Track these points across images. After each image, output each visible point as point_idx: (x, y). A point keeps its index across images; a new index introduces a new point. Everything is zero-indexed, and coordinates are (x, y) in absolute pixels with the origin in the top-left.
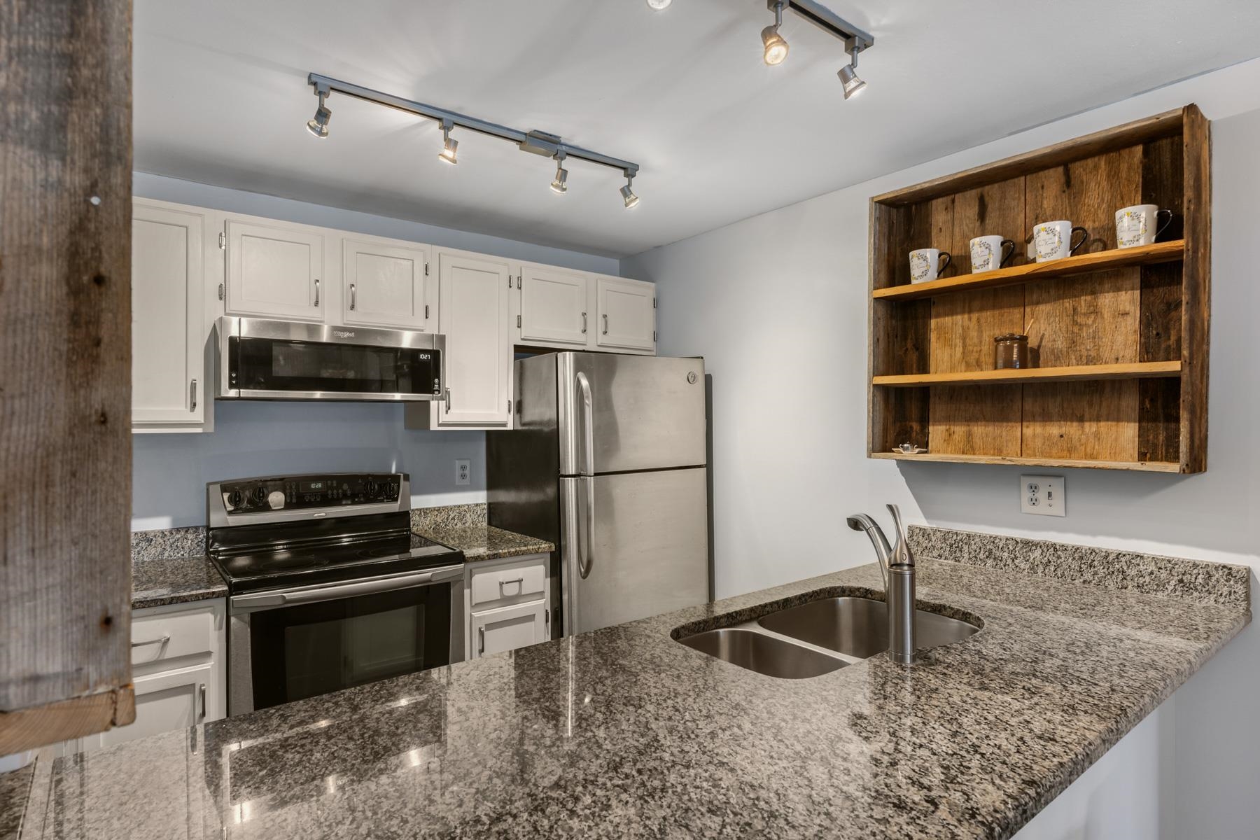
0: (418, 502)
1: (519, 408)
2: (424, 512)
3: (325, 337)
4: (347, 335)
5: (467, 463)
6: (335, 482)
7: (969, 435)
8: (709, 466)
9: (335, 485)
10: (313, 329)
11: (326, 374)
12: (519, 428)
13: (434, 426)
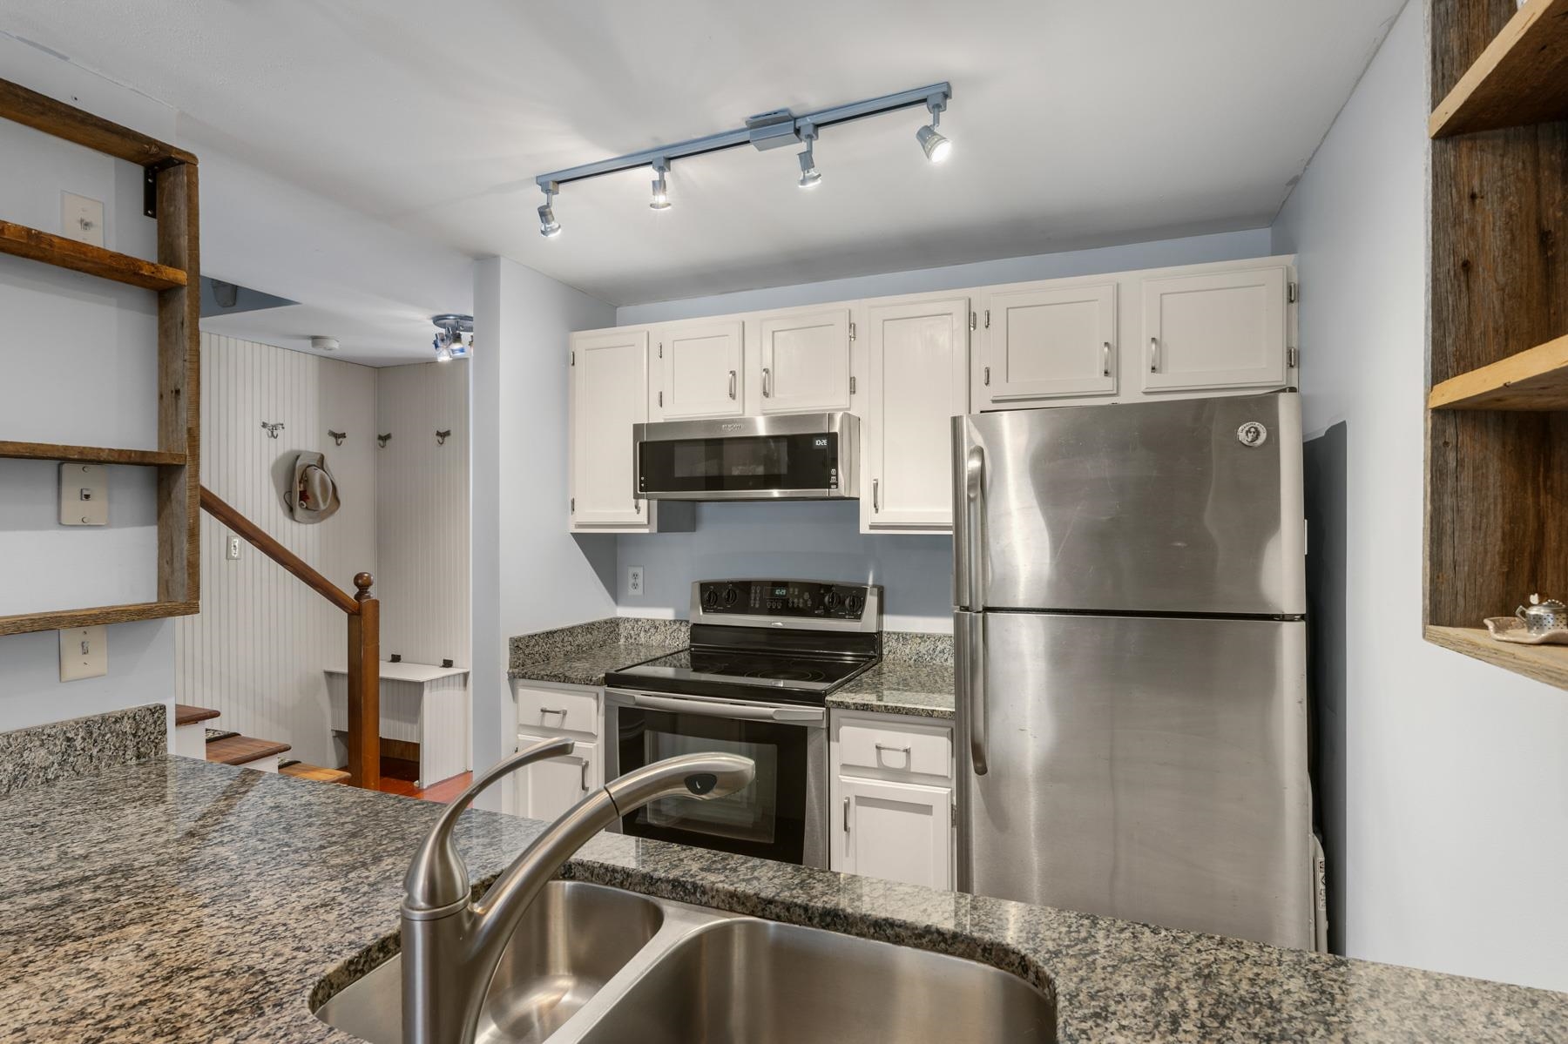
6: (796, 590)
9: (796, 593)
13: (864, 529)
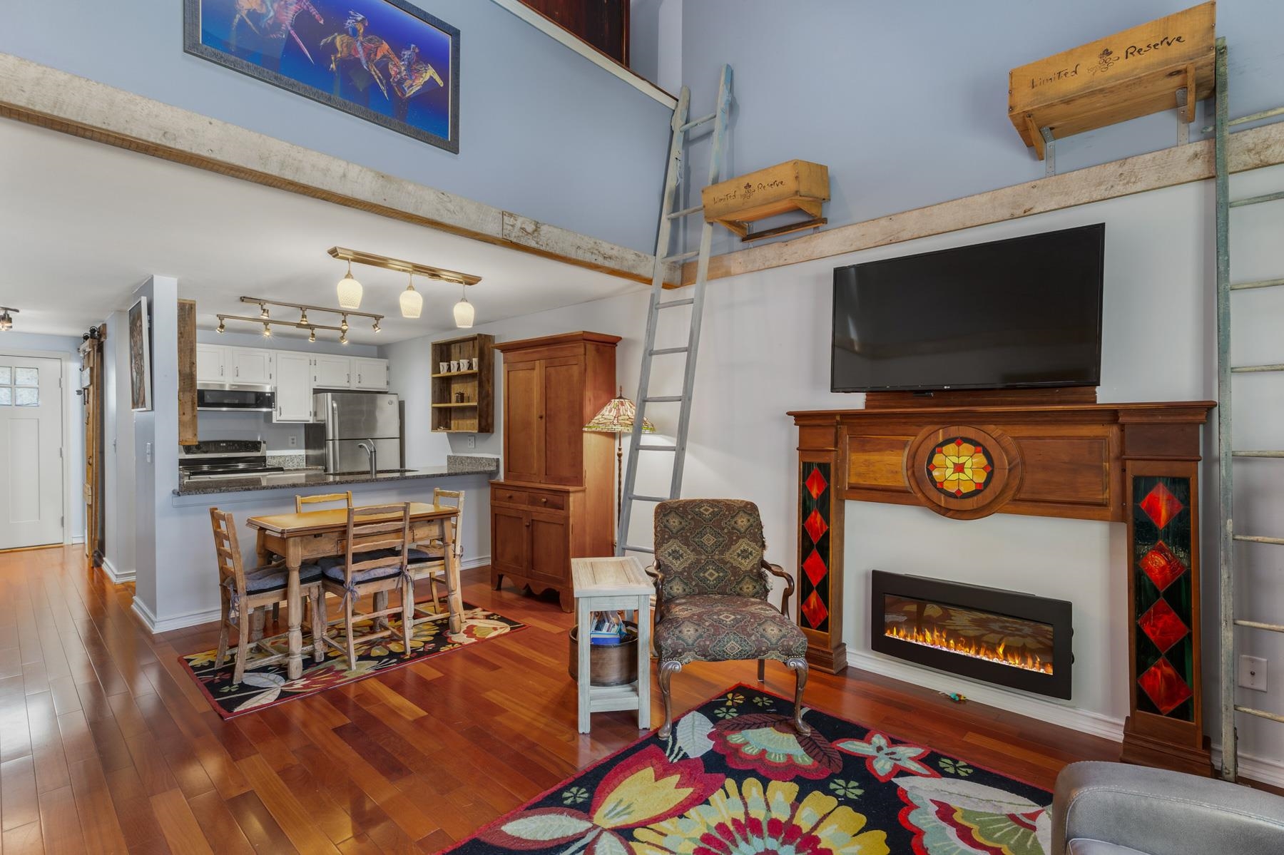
0: (269, 453)
1: (315, 414)
2: (274, 457)
3: (227, 388)
4: (234, 387)
5: (295, 437)
7: (458, 423)
8: (402, 438)
9: (231, 444)
10: (222, 385)
11: (226, 401)
12: (315, 422)
13: (274, 421)
